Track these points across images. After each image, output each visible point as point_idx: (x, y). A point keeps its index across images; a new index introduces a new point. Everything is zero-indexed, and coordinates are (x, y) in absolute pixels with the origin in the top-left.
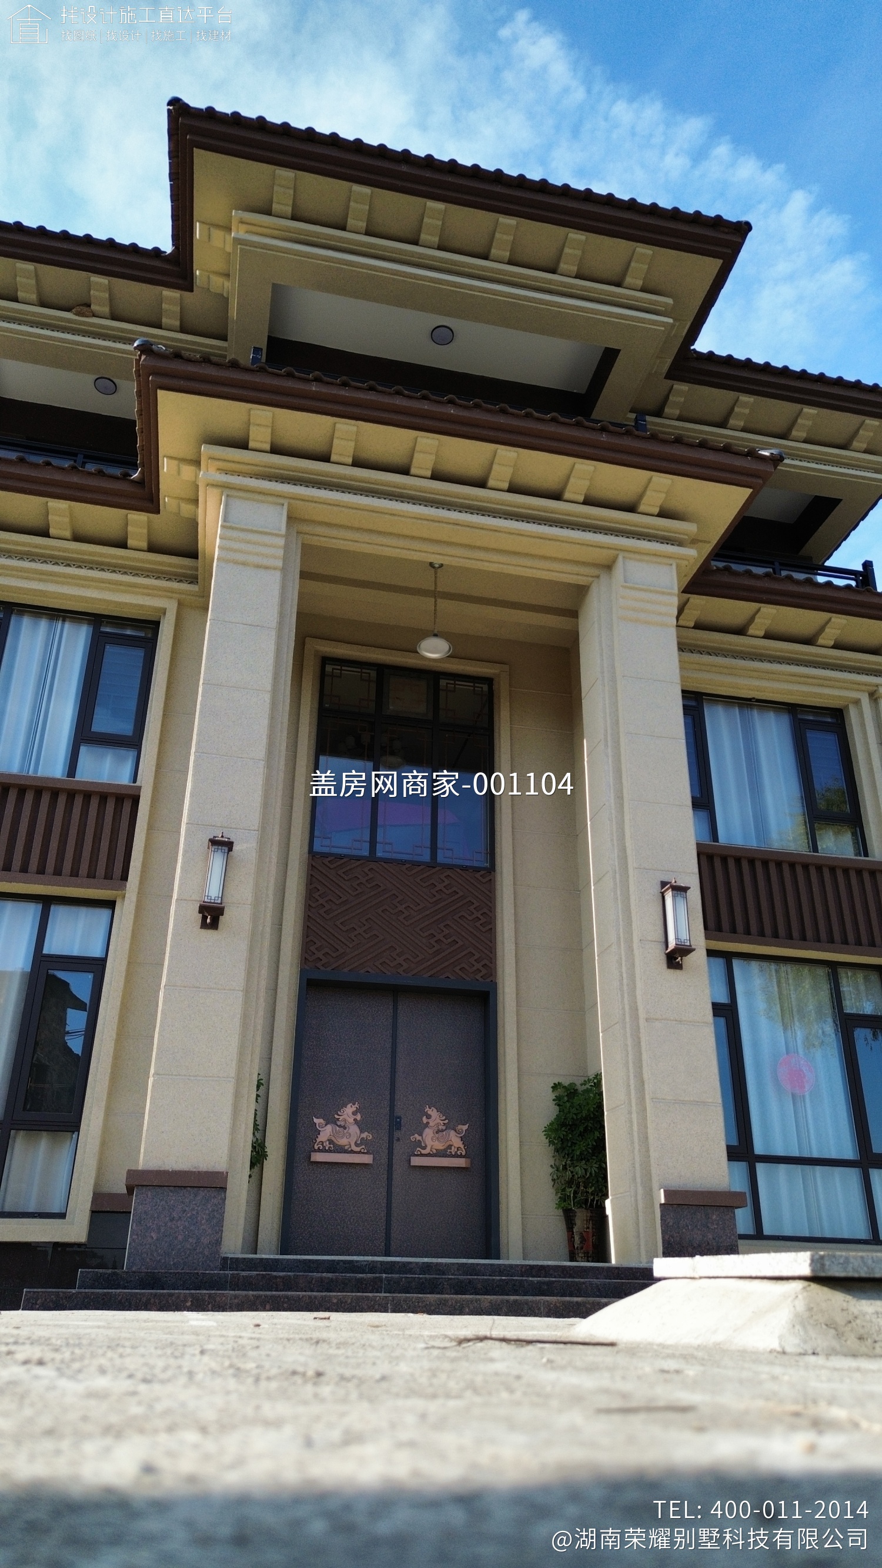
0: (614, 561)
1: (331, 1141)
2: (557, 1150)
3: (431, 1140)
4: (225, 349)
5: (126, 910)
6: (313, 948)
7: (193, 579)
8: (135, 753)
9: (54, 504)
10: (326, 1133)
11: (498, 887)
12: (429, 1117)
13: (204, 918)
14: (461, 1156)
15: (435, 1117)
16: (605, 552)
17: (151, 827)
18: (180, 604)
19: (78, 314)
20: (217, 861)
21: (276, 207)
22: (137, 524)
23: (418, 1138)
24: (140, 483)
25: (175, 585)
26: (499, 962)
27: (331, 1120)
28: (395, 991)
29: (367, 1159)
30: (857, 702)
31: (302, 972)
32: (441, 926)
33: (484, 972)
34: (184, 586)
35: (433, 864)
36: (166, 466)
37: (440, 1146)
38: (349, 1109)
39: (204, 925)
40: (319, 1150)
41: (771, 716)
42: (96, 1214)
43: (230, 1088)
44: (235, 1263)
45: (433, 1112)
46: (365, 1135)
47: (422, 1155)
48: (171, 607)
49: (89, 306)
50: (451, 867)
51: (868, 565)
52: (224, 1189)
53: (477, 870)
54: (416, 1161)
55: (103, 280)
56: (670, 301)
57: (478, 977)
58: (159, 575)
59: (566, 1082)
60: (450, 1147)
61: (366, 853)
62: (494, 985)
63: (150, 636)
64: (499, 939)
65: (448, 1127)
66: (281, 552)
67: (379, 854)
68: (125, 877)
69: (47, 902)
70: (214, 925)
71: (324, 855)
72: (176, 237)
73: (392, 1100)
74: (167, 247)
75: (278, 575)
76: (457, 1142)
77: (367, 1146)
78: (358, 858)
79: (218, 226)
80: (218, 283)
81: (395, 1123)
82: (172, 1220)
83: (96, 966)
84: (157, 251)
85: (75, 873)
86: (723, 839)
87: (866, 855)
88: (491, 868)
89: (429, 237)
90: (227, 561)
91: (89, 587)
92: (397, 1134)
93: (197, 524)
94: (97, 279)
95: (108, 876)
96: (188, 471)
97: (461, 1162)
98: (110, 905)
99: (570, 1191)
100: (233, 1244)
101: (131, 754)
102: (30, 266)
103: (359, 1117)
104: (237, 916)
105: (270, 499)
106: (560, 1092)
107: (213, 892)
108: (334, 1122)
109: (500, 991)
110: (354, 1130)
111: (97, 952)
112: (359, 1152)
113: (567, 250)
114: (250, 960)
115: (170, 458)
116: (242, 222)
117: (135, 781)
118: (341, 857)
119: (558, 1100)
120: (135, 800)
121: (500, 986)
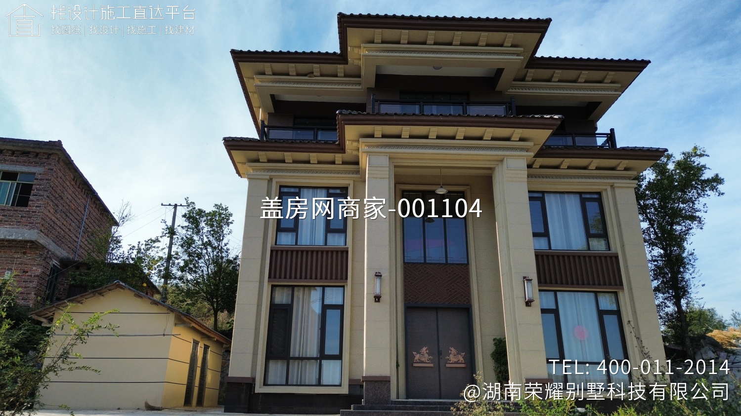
0: (503, 159)
1: (419, 360)
2: (495, 361)
3: (452, 358)
4: (361, 81)
5: (348, 289)
6: (408, 296)
7: (358, 172)
8: (345, 234)
9: (311, 154)
10: (417, 357)
11: (470, 270)
12: (451, 351)
13: (375, 299)
14: (463, 363)
15: (453, 350)
17: (353, 260)
18: (354, 181)
19: (309, 77)
20: (378, 281)
21: (375, 41)
22: (339, 157)
23: (448, 358)
24: (339, 144)
25: (352, 176)
27: (419, 353)
28: (437, 309)
29: (432, 365)
30: (606, 190)
31: (405, 304)
32: (451, 286)
33: (467, 301)
34: (355, 176)
35: (447, 263)
36: (347, 143)
37: (456, 360)
38: (424, 349)
39: (376, 301)
40: (415, 363)
41: (572, 196)
42: (350, 385)
43: (388, 351)
44: (395, 402)
45: (452, 349)
46: (430, 357)
47: (450, 363)
48: (351, 183)
49: (313, 73)
50: (453, 264)
51: (612, 130)
52: (390, 381)
53: (462, 264)
54: (448, 365)
55: (317, 65)
56: (522, 49)
57: (465, 303)
58: (346, 172)
59: (498, 338)
60: (459, 360)
61: (423, 262)
62: (471, 306)
63: (344, 192)
64: (472, 289)
65: (458, 354)
66: (388, 172)
67: (427, 262)
68: (347, 279)
69: (324, 287)
70: (379, 301)
71: (409, 263)
72: (341, 48)
73: (438, 345)
74: (338, 51)
75: (387, 180)
76: (461, 359)
77: (432, 361)
78: (420, 263)
79: (356, 47)
80: (356, 62)
81: (440, 353)
82: (376, 390)
83: (341, 307)
84: (335, 53)
85: (331, 278)
86: (553, 247)
87: (610, 250)
88: (468, 264)
89: (430, 42)
90: (371, 178)
91: (324, 179)
92: (441, 357)
93: (359, 156)
94: (315, 65)
95: (342, 279)
96: (355, 144)
97: (463, 365)
98: (343, 287)
99: (500, 375)
100: (393, 397)
101: (343, 235)
102: (293, 65)
103: (428, 351)
104: (385, 298)
105: (383, 154)
106: (496, 341)
107: (378, 292)
108: (420, 353)
109: (473, 307)
110: (426, 355)
111: (340, 302)
112: (429, 363)
113: (481, 38)
114: (390, 311)
115: (349, 140)
116: (364, 47)
117: (346, 245)
118: (414, 263)
119: (495, 344)
120: (347, 252)
121: (473, 305)
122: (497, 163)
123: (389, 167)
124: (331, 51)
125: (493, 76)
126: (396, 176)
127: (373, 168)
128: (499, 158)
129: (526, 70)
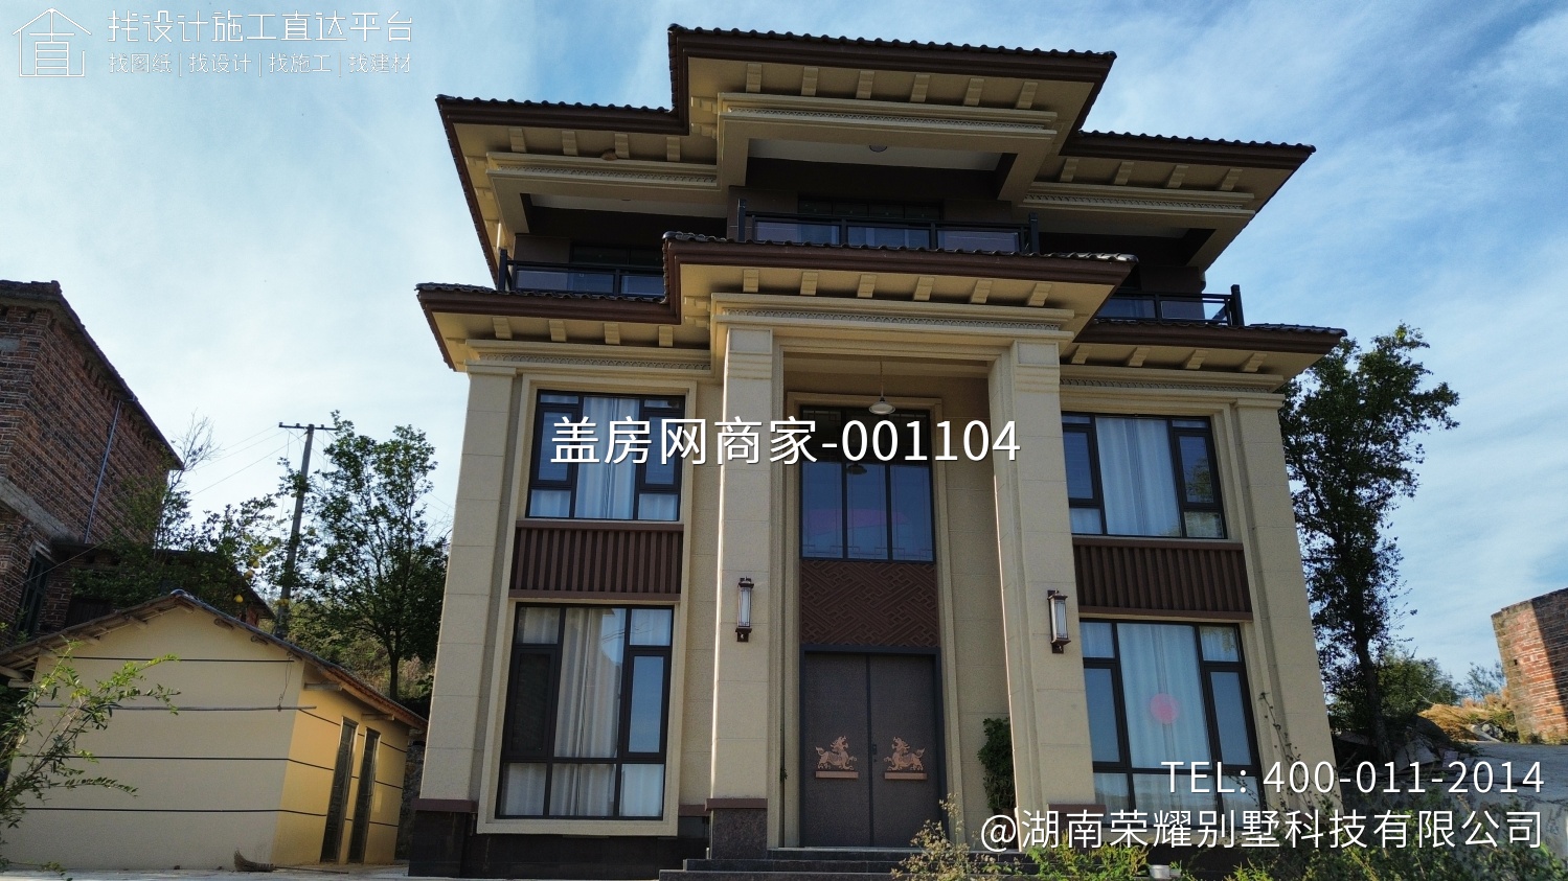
0: (1012, 344)
1: (829, 763)
2: (987, 767)
3: (898, 761)
4: (715, 171)
5: (681, 613)
6: (807, 629)
7: (706, 364)
8: (676, 496)
9: (608, 324)
10: (825, 757)
11: (939, 575)
12: (896, 745)
13: (739, 635)
14: (920, 772)
15: (901, 744)
16: (1005, 339)
17: (692, 552)
18: (698, 383)
19: (606, 159)
20: (745, 596)
21: (749, 87)
22: (666, 332)
23: (890, 759)
24: (667, 305)
25: (694, 372)
26: (942, 633)
27: (828, 749)
28: (868, 656)
29: (854, 775)
30: (1221, 412)
31: (801, 646)
32: (898, 608)
33: (931, 640)
34: (700, 372)
35: (890, 560)
36: (685, 302)
37: (905, 765)
38: (840, 741)
39: (739, 640)
40: (821, 770)
41: (1151, 424)
42: (680, 818)
43: (764, 746)
44: (777, 854)
45: (899, 741)
46: (851, 758)
47: (892, 771)
48: (693, 387)
49: (614, 150)
50: (903, 563)
51: (1235, 289)
52: (765, 810)
53: (923, 563)
54: (889, 776)
55: (624, 135)
56: (1054, 114)
57: (927, 644)
58: (682, 364)
59: (994, 718)
60: (912, 765)
61: (841, 556)
62: (939, 650)
63: (677, 407)
64: (941, 615)
65: (910, 751)
66: (770, 367)
67: (850, 556)
68: (678, 591)
69: (629, 608)
70: (746, 639)
71: (811, 559)
72: (674, 100)
73: (870, 733)
74: (669, 106)
75: (769, 383)
76: (917, 762)
77: (854, 766)
78: (835, 560)
79: (707, 98)
80: (707, 130)
81: (872, 750)
82: (736, 828)
83: (665, 652)
84: (661, 110)
85: (646, 590)
86: (1111, 530)
87: (1226, 537)
88: (934, 563)
89: (864, 93)
90: (734, 377)
91: (635, 378)
92: (874, 757)
93: (709, 331)
94: (618, 135)
95: (668, 591)
96: (702, 305)
97: (920, 776)
98: (672, 608)
99: (997, 796)
100: (773, 842)
101: (672, 500)
102: (572, 132)
103: (847, 746)
104: (760, 632)
105: (761, 328)
106: (989, 725)
107: (744, 619)
108: (830, 749)
109: (943, 654)
110: (844, 754)
111: (664, 642)
112: (849, 770)
113: (970, 89)
114: (770, 661)
115: (689, 297)
116: (725, 100)
117: (678, 519)
118: (823, 559)
119: (988, 731)
120: (681, 534)
121: (943, 649)
122: (997, 352)
123: (774, 355)
124: (653, 106)
125: (993, 169)
126: (787, 375)
127: (738, 358)
128: (1004, 341)
129: (1062, 158)
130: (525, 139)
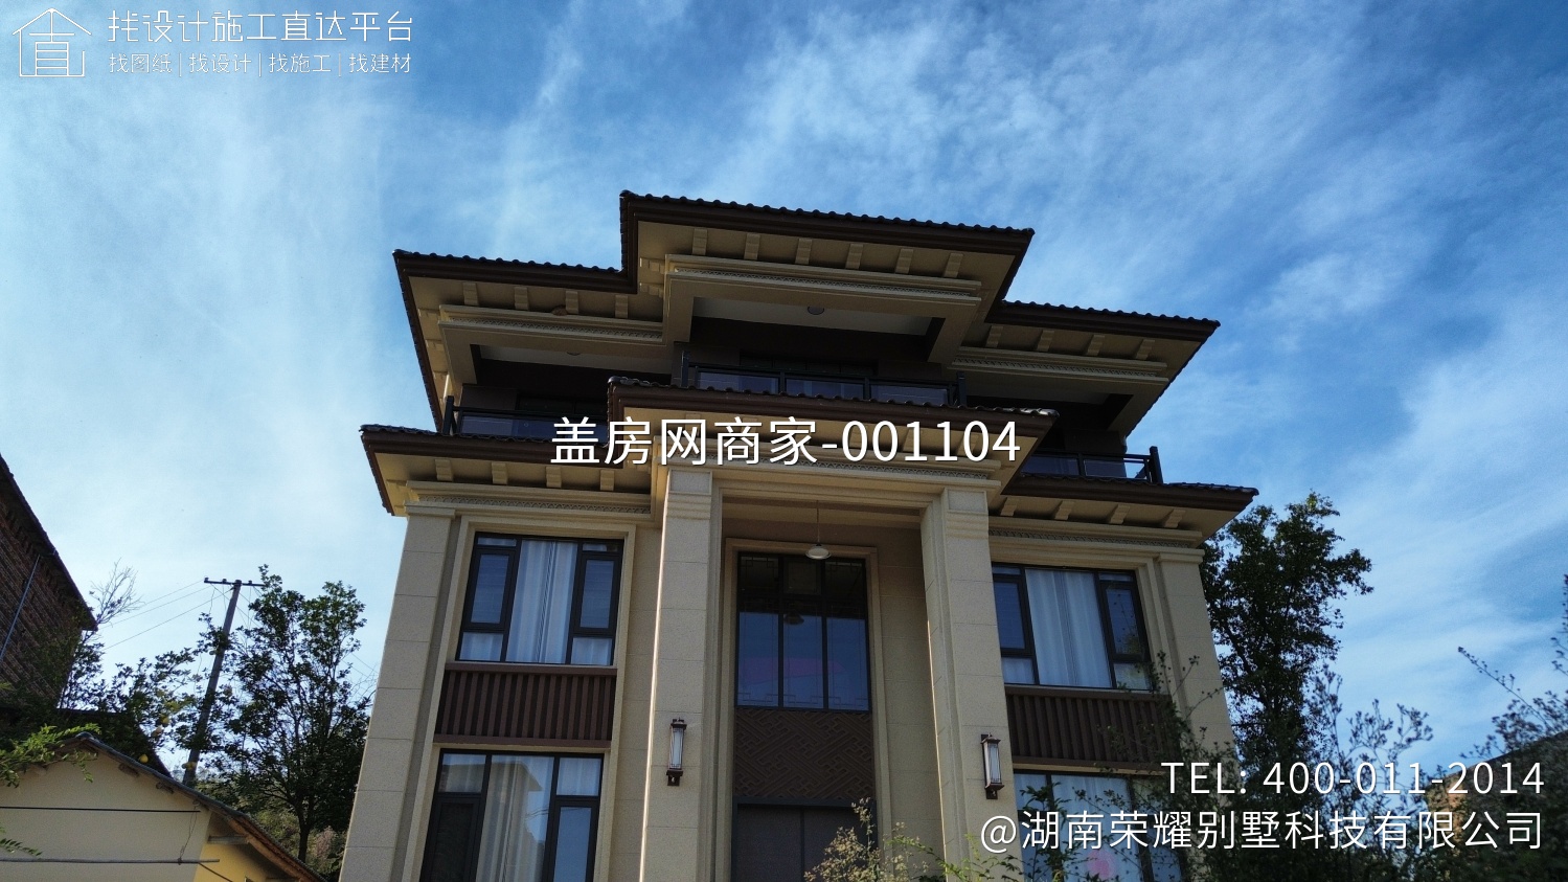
0: (942, 491)
4: (661, 328)
5: (611, 761)
6: (740, 780)
7: (646, 509)
8: (611, 640)
9: (550, 467)
11: (875, 725)
13: (670, 779)
16: (934, 487)
17: (625, 698)
18: (638, 527)
19: (557, 314)
20: (677, 738)
21: (695, 250)
22: (607, 476)
25: (634, 515)
26: (878, 783)
28: (802, 810)
30: (1144, 566)
31: (734, 799)
32: (834, 758)
33: (867, 792)
34: (639, 515)
35: (826, 710)
39: (670, 784)
41: (1079, 578)
48: (632, 530)
49: (564, 306)
50: (839, 712)
51: (1153, 450)
53: (858, 713)
55: (574, 292)
56: (979, 284)
58: (622, 508)
61: (776, 705)
63: (616, 550)
64: (877, 767)
66: (709, 508)
67: (786, 705)
68: (609, 738)
69: (557, 756)
70: (677, 784)
71: (746, 708)
72: (624, 262)
74: (619, 267)
75: (707, 523)
78: (770, 709)
79: (655, 260)
80: (654, 290)
83: (592, 803)
84: (611, 270)
85: (575, 737)
86: (1043, 681)
87: (1155, 689)
88: (868, 714)
89: (802, 259)
90: (673, 517)
93: (650, 475)
94: (569, 292)
95: (598, 738)
98: (601, 756)
101: (607, 643)
102: (524, 288)
104: (692, 776)
105: (701, 470)
107: (675, 761)
111: (591, 791)
113: (900, 259)
114: (701, 806)
116: (672, 261)
117: (612, 664)
118: (758, 708)
120: (614, 679)
122: (928, 499)
123: (713, 496)
124: (604, 266)
125: (923, 332)
126: (726, 522)
127: (678, 498)
128: (934, 488)
129: (987, 324)
130: (478, 294)
